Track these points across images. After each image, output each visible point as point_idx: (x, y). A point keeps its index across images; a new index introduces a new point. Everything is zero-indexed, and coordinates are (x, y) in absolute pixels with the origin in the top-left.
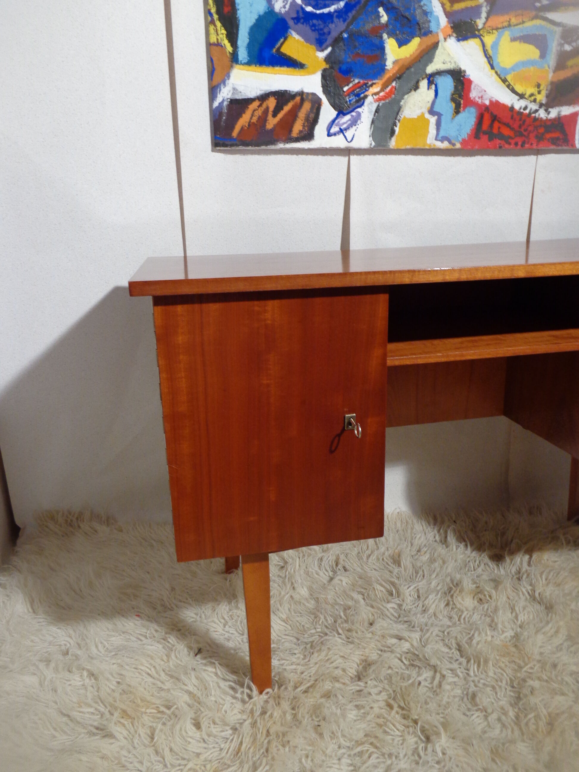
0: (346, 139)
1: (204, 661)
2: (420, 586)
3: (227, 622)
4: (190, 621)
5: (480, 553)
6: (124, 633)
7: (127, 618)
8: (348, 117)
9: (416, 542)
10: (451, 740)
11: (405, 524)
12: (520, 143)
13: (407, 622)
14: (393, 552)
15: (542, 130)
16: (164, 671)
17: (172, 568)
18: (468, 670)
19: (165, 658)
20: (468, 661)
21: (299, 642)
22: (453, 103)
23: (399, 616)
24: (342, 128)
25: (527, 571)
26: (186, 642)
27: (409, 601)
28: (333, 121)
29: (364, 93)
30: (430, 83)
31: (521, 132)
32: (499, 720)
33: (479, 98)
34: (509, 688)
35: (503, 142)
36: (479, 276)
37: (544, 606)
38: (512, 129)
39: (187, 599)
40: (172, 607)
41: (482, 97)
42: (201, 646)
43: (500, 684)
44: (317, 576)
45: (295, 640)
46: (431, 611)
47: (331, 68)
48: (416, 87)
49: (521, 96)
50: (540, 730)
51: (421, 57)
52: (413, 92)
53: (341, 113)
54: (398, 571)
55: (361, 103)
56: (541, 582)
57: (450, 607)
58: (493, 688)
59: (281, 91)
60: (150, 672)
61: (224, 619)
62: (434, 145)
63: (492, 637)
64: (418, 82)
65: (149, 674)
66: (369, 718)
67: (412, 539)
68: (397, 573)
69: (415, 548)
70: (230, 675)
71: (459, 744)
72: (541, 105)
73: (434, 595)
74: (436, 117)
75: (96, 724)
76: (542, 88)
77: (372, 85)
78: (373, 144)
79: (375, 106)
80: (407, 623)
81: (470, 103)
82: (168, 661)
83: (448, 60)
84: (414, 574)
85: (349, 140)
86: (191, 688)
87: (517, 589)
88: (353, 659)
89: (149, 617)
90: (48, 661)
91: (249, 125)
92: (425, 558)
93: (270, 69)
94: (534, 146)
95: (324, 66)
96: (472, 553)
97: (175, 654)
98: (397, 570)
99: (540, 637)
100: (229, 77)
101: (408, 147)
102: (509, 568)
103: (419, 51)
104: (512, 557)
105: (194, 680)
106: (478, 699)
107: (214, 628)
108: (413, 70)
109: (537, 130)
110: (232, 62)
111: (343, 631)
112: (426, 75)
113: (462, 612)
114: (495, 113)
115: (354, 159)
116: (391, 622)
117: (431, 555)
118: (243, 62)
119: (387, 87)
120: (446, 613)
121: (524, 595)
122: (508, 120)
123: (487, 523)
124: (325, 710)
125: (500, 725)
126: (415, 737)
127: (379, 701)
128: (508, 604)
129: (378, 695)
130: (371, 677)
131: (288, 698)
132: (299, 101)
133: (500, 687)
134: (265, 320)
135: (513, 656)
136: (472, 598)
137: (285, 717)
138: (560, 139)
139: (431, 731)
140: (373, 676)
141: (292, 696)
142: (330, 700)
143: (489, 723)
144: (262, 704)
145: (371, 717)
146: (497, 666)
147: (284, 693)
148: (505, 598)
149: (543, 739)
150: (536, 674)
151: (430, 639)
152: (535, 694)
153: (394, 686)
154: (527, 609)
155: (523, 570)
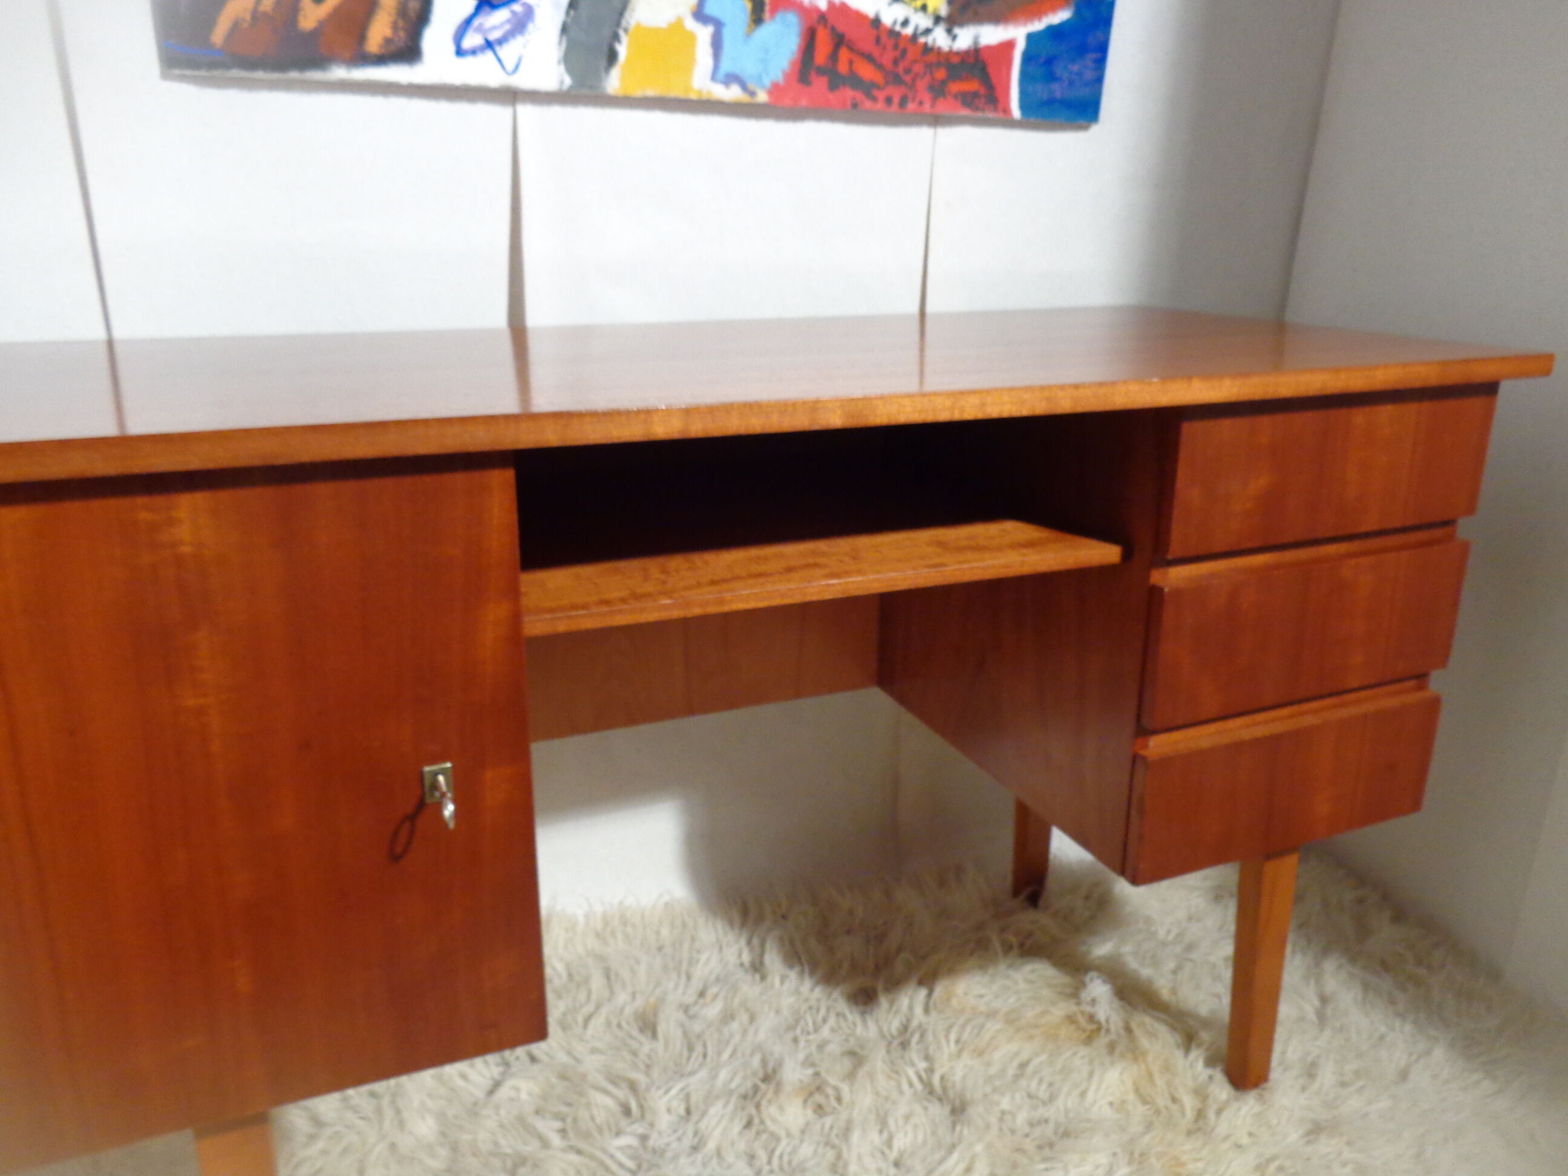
0: (503, 67)
2: (693, 1085)
5: (829, 989)
8: (502, 14)
9: (700, 972)
11: (680, 928)
12: (896, 100)
14: (644, 1004)
15: (941, 74)
24: (490, 37)
25: (920, 1025)
27: (664, 1124)
28: (468, 22)
31: (899, 75)
35: (859, 96)
36: (734, 426)
37: (949, 1107)
38: (879, 67)
46: (711, 1145)
53: (486, 3)
54: (651, 1050)
56: (946, 1050)
57: (754, 1130)
62: (709, 92)
67: (690, 964)
68: (648, 1058)
69: (696, 985)
72: (938, 19)
73: (720, 1105)
74: (711, 28)
78: (568, 81)
81: (785, 2)
84: (685, 1054)
85: (510, 66)
87: (897, 1073)
91: (253, 18)
92: (713, 1011)
94: (927, 107)
96: (813, 991)
98: (649, 1046)
101: (650, 93)
102: (886, 1020)
104: (892, 995)
109: (931, 73)
113: (778, 1140)
114: (841, 28)
115: (526, 111)
117: (726, 1004)
120: (741, 1146)
121: (911, 1085)
122: (868, 46)
123: (851, 913)
128: (874, 1110)
134: (175, 544)
136: (801, 1105)
138: (980, 96)
148: (870, 1097)
154: (914, 1119)
155: (914, 1024)
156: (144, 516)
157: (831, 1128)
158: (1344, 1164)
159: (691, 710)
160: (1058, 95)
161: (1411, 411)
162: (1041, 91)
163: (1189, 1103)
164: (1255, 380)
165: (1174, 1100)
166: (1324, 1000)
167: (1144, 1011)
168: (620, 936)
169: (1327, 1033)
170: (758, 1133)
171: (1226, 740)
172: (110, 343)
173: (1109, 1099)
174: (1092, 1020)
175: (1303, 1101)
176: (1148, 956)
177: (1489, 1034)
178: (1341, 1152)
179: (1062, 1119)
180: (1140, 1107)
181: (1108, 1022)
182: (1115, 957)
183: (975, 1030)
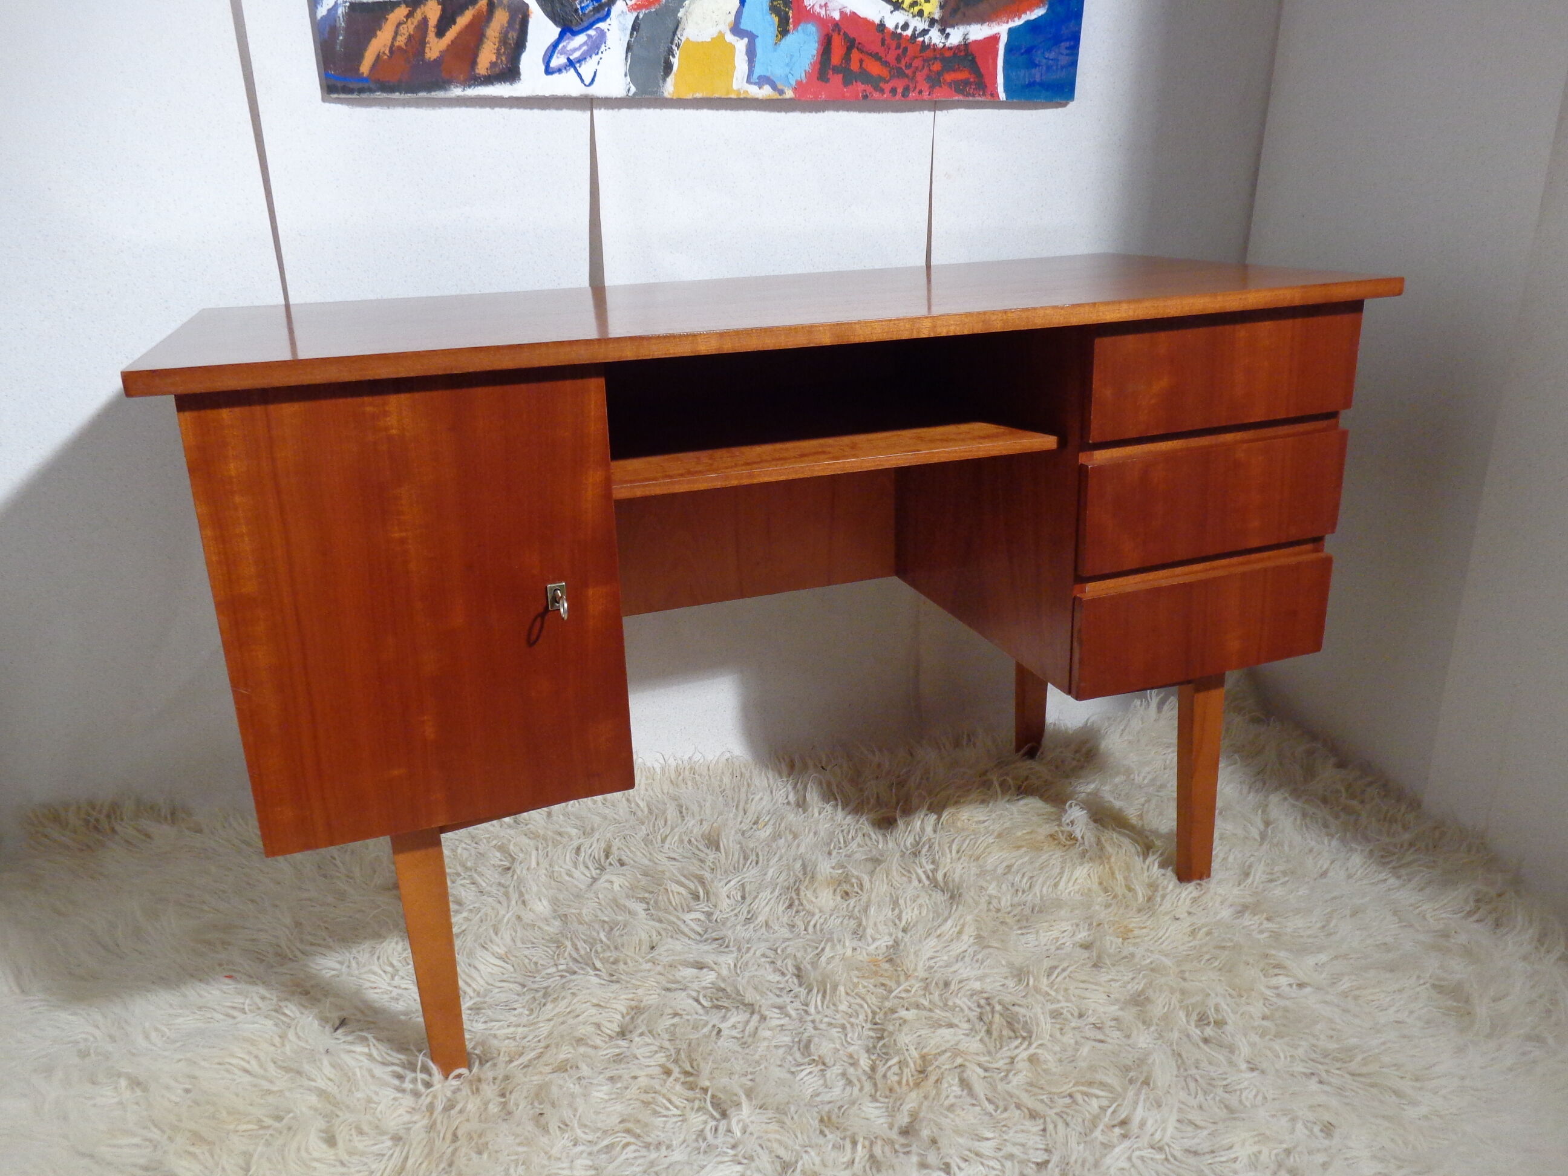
0: (582, 81)
1: (350, 1038)
2: (746, 880)
3: (397, 971)
4: (329, 975)
5: (857, 817)
6: (200, 1008)
7: (207, 983)
8: (581, 38)
9: (753, 808)
10: (758, 1111)
11: (739, 777)
12: (900, 90)
13: (717, 939)
14: (710, 827)
15: (936, 66)
16: (275, 1063)
17: (300, 888)
18: (807, 1005)
19: (277, 1040)
20: (810, 991)
21: (526, 989)
22: (773, 15)
23: (706, 932)
24: (571, 58)
25: (930, 840)
26: (316, 1011)
27: (725, 905)
28: (555, 46)
31: (902, 69)
32: (844, 1074)
33: (821, 7)
34: (869, 1025)
35: (869, 89)
37: (949, 894)
38: (886, 64)
39: (325, 940)
40: (296, 957)
41: (826, 5)
42: (344, 1014)
43: (852, 1020)
44: (567, 878)
45: (519, 988)
46: (761, 919)
49: (897, 5)
50: (904, 1081)
53: (568, 30)
54: (715, 858)
55: (605, 13)
56: (949, 856)
57: (795, 909)
58: (843, 1027)
60: (247, 1066)
61: (392, 965)
62: (746, 92)
63: (854, 949)
65: (246, 1071)
66: (628, 1094)
67: (746, 803)
68: (713, 863)
69: (751, 816)
70: (394, 1054)
71: (771, 1116)
72: (932, 22)
73: (769, 891)
74: (746, 40)
75: (142, 1161)
78: (633, 89)
79: (631, 18)
80: (717, 942)
81: (806, 15)
82: (283, 1045)
84: (742, 860)
85: (587, 82)
86: (321, 1083)
87: (909, 872)
88: (614, 1006)
89: (251, 977)
90: (49, 1070)
91: (391, 51)
92: (765, 833)
94: (925, 94)
96: (845, 819)
97: (296, 1034)
98: (713, 856)
99: (932, 942)
101: (698, 95)
102: (903, 837)
104: (907, 819)
105: (328, 1070)
106: (812, 1047)
107: (374, 982)
109: (929, 66)
111: (603, 963)
113: (813, 915)
114: (852, 34)
115: (600, 114)
116: (689, 942)
117: (775, 828)
120: (785, 920)
121: (920, 881)
122: (876, 48)
123: (879, 766)
124: (554, 1090)
125: (843, 1082)
126: (705, 1114)
127: (649, 1066)
128: (888, 895)
129: (649, 1057)
130: (640, 1031)
131: (495, 1079)
132: (485, 8)
133: (852, 1025)
134: (387, 429)
135: (881, 976)
136: (831, 892)
137: (486, 1109)
138: (971, 83)
139: (729, 1102)
140: (643, 1028)
141: (500, 1077)
142: (566, 1075)
143: (825, 1081)
144: (449, 1094)
145: (632, 1093)
146: (853, 994)
147: (488, 1073)
148: (885, 886)
149: (906, 1094)
150: (913, 1000)
151: (750, 965)
152: (905, 1029)
153: (678, 1042)
154: (920, 901)
155: (924, 839)
156: (369, 409)
157: (855, 907)
158: (1261, 932)
159: (742, 593)
160: (1038, 80)
161: (1287, 326)
162: (1023, 76)
163: (1141, 892)
164: (1147, 304)
165: (1130, 889)
166: (1267, 824)
167: (1114, 830)
168: (690, 783)
169: (1266, 846)
170: (797, 912)
171: (1148, 586)
172: (287, 306)
173: (1077, 887)
174: (1071, 837)
175: (1236, 891)
176: (1123, 793)
177: (1402, 846)
178: (1261, 924)
179: (1038, 901)
180: (1102, 894)
181: (1083, 838)
182: (1095, 793)
183: (972, 842)
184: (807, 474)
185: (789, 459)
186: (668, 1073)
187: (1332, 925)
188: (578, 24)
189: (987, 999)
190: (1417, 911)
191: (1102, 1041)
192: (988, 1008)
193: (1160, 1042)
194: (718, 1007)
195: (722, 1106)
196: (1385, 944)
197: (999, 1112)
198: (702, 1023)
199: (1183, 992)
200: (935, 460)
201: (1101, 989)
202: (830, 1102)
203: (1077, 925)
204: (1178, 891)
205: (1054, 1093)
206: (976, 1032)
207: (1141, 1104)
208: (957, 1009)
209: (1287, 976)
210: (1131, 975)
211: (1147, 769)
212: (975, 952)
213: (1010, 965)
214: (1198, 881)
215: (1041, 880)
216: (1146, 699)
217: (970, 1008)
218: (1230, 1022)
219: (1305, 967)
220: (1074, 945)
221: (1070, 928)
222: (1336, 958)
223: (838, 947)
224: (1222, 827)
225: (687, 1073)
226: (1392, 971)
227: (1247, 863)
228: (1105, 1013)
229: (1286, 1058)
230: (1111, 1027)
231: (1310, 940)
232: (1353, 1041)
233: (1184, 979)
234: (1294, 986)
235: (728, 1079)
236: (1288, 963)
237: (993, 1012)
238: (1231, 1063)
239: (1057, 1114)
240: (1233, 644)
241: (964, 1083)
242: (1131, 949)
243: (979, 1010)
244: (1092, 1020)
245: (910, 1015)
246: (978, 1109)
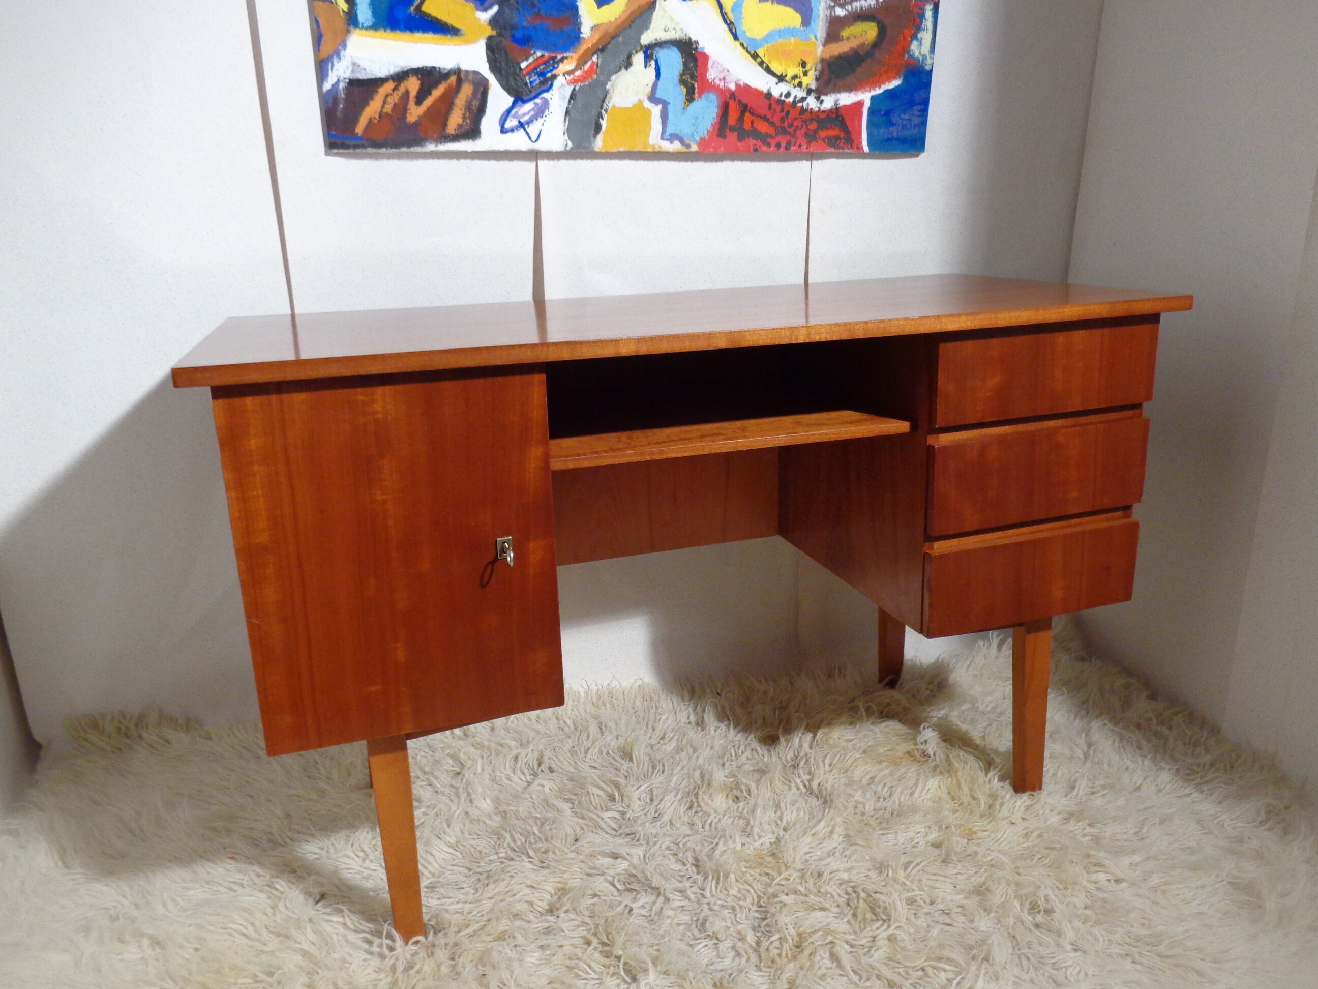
0: (530, 138)
1: (328, 910)
2: (654, 785)
3: (367, 855)
4: (312, 858)
5: (747, 735)
6: (208, 883)
7: (214, 863)
8: (529, 106)
9: (660, 726)
10: (662, 976)
11: (649, 701)
12: (783, 145)
13: (629, 834)
14: (624, 742)
15: (813, 126)
16: (267, 929)
17: (289, 786)
18: (703, 890)
19: (269, 911)
20: (706, 878)
21: (471, 872)
22: (682, 87)
23: (620, 828)
24: (522, 120)
25: (806, 754)
26: (301, 886)
27: (636, 806)
28: (509, 111)
29: (551, 71)
30: (648, 58)
31: (785, 128)
32: (734, 948)
33: (720, 80)
34: (755, 908)
35: (759, 143)
37: (823, 800)
38: (772, 124)
39: (309, 829)
40: (285, 842)
41: (724, 79)
42: (324, 889)
43: (741, 903)
44: (507, 782)
45: (466, 871)
46: (666, 818)
47: (499, 34)
48: (628, 64)
49: (781, 78)
50: (784, 954)
51: (632, 22)
52: (623, 71)
53: (519, 98)
54: (628, 767)
55: (549, 86)
56: (822, 768)
57: (694, 810)
58: (733, 908)
59: (426, 67)
60: (245, 931)
61: (363, 851)
62: (660, 147)
63: (743, 844)
64: (629, 56)
65: (244, 935)
66: (555, 960)
67: (655, 722)
68: (627, 771)
69: (658, 733)
70: (364, 923)
71: (672, 981)
72: (809, 91)
73: (673, 794)
74: (660, 106)
76: (808, 67)
77: (562, 60)
78: (570, 144)
79: (569, 90)
80: (629, 837)
81: (708, 87)
82: (274, 914)
83: (670, 26)
84: (651, 769)
85: (534, 138)
86: (305, 946)
87: (790, 781)
88: (544, 887)
89: (248, 858)
90: (87, 930)
91: (380, 116)
92: (670, 747)
93: (407, 35)
94: (804, 147)
95: (489, 31)
96: (736, 736)
97: (285, 905)
98: (627, 766)
99: (808, 839)
100: (345, 46)
101: (622, 149)
102: (784, 752)
103: (628, 13)
104: (788, 737)
105: (311, 936)
106: (707, 924)
107: (349, 865)
108: (620, 39)
109: (807, 126)
110: (349, 25)
111: (535, 853)
112: (641, 46)
113: (709, 815)
114: (745, 101)
115: (543, 164)
116: (606, 836)
117: (678, 743)
118: (365, 25)
119: (586, 62)
120: (686, 819)
121: (798, 789)
122: (764, 111)
123: (765, 693)
124: (495, 954)
125: (733, 953)
126: (618, 978)
127: (574, 938)
128: (772, 800)
129: (573, 930)
130: (565, 909)
131: (446, 945)
132: (454, 83)
133: (741, 907)
134: (374, 413)
135: (766, 867)
136: (724, 796)
137: (439, 970)
138: (841, 139)
139: (638, 968)
140: (568, 906)
141: (451, 943)
142: (504, 943)
143: (718, 952)
144: (409, 957)
145: (559, 959)
146: (742, 881)
147: (441, 940)
148: (769, 792)
149: (785, 965)
150: (792, 887)
151: (657, 854)
152: (785, 910)
153: (596, 918)
154: (797, 805)
155: (802, 754)
156: (360, 398)
157: (744, 809)
158: (1084, 836)
159: (653, 548)
160: (895, 135)
161: (1098, 334)
162: (883, 132)
163: (983, 800)
164: (982, 316)
165: (974, 798)
166: (1090, 745)
167: (961, 748)
168: (608, 705)
169: (1088, 765)
170: (696, 812)
172: (293, 316)
173: (929, 796)
174: (924, 754)
175: (1063, 801)
176: (969, 718)
177: (1204, 766)
178: (1083, 829)
179: (896, 807)
180: (950, 801)
181: (934, 755)
182: (945, 718)
183: (842, 757)
184: (706, 452)
185: (692, 439)
186: (589, 943)
187: (1144, 830)
188: (527, 94)
189: (853, 887)
190: (1216, 821)
191: (950, 925)
192: (854, 895)
193: (998, 926)
194: (630, 890)
195: (632, 972)
196: (1189, 848)
197: (863, 981)
198: (617, 903)
199: (1017, 884)
200: (810, 441)
201: (947, 880)
202: (722, 970)
203: (930, 828)
204: (1014, 800)
205: (909, 967)
206: (844, 915)
207: (982, 977)
208: (829, 895)
209: (1106, 873)
210: (974, 870)
211: (990, 698)
212: (844, 848)
213: (873, 860)
214: (1032, 793)
215: (899, 790)
216: (989, 640)
217: (839, 895)
218: (1057, 910)
219: (1122, 865)
220: (926, 844)
221: (923, 830)
222: (1148, 858)
223: (730, 842)
224: (1051, 747)
225: (604, 944)
226: (1195, 870)
227: (1073, 778)
228: (952, 901)
229: (1104, 941)
230: (957, 913)
231: (1126, 844)
232: (1161, 928)
233: (1019, 874)
234: (1112, 881)
235: (638, 949)
236: (1106, 862)
237: (858, 898)
238: (1058, 944)
239: (911, 985)
240: (1058, 593)
241: (834, 957)
242: (975, 848)
243: (846, 897)
244: (941, 907)
245: (789, 899)
246: (845, 978)
